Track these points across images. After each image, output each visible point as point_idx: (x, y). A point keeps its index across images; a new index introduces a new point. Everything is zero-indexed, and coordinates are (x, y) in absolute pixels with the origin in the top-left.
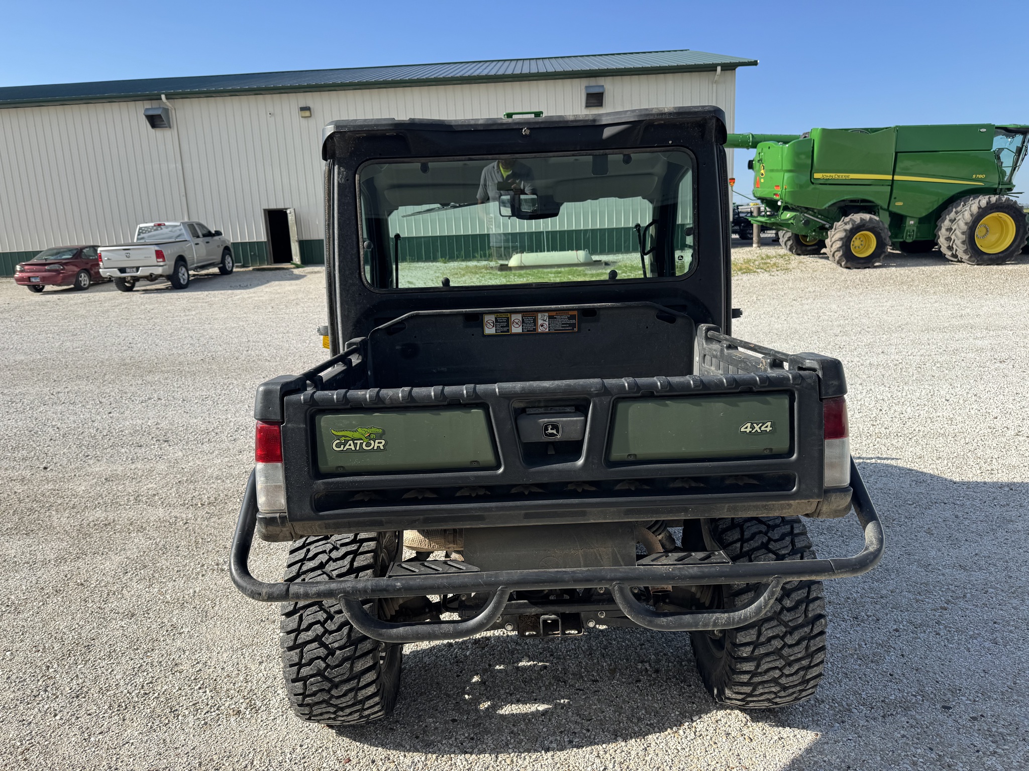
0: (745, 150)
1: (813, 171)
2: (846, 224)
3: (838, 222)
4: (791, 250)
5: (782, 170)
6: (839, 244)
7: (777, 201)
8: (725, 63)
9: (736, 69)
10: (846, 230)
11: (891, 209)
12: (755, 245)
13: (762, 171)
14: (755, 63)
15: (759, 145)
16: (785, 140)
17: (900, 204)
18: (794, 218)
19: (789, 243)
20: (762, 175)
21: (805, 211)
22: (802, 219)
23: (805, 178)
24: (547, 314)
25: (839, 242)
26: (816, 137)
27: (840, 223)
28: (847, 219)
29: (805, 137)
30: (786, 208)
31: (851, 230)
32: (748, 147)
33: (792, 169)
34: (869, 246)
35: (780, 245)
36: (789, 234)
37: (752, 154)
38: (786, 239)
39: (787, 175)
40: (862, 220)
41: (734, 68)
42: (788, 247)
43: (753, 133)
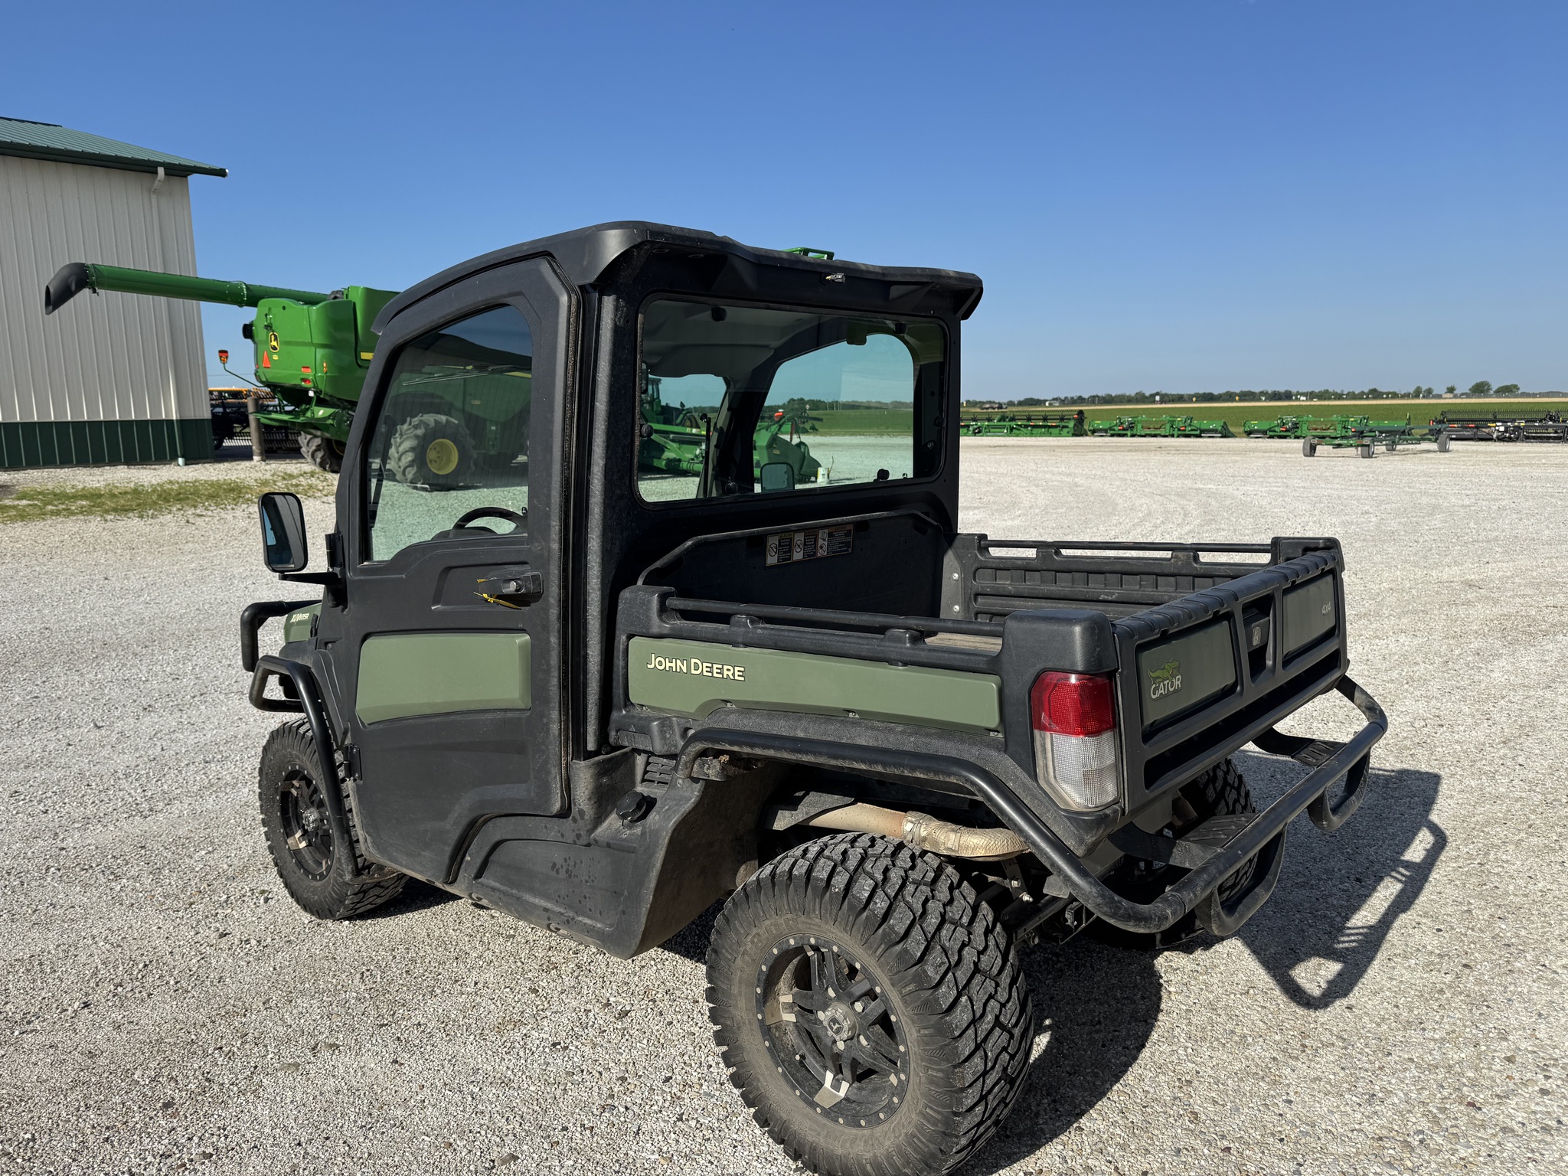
0: (235, 307)
1: (358, 349)
2: (416, 427)
3: (403, 424)
4: (322, 465)
5: (311, 344)
6: (410, 457)
7: (307, 390)
8: (170, 164)
9: (189, 177)
10: (417, 437)
11: (468, 409)
12: (256, 458)
13: (274, 343)
14: (222, 173)
15: (261, 302)
16: (310, 300)
17: (477, 402)
18: (332, 416)
19: (320, 455)
20: (274, 348)
21: (349, 407)
22: (345, 418)
23: (349, 358)
24: (826, 531)
25: (410, 454)
26: (357, 298)
27: (405, 426)
28: (416, 421)
29: (335, 298)
30: (321, 402)
31: (425, 435)
32: (241, 304)
33: (327, 342)
34: (449, 461)
35: (303, 457)
36: (317, 441)
37: (249, 314)
38: (314, 448)
39: (320, 352)
40: (436, 422)
41: (185, 173)
42: (318, 460)
43: (247, 283)
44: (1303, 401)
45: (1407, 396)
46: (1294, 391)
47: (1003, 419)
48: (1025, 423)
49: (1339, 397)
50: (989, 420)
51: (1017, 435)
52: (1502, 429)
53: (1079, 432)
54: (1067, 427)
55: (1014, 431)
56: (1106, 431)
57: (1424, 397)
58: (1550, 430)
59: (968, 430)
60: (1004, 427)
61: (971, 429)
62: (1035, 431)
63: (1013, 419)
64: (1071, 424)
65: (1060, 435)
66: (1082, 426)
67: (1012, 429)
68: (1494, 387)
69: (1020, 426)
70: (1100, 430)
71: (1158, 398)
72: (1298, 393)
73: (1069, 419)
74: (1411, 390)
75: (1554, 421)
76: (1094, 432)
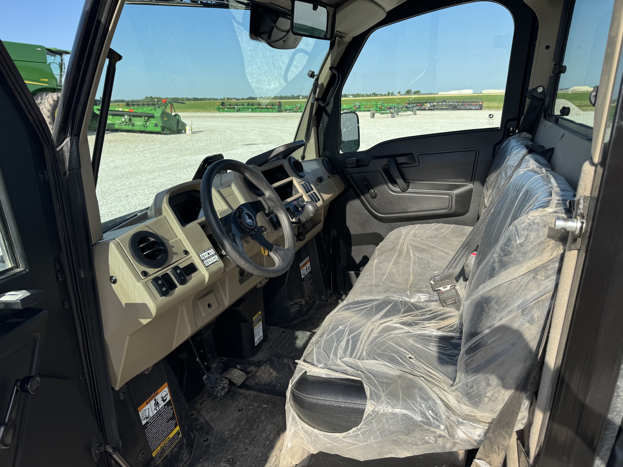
44: (351, 97)
45: (385, 95)
46: (347, 94)
47: (248, 105)
48: (258, 106)
49: (363, 96)
50: (243, 105)
51: (255, 112)
52: (429, 106)
53: (280, 111)
54: (275, 108)
55: (254, 110)
56: (290, 110)
57: (391, 95)
58: (444, 106)
59: (234, 110)
60: (249, 108)
61: (236, 109)
62: (262, 110)
63: (252, 105)
64: (277, 107)
65: (272, 112)
66: (281, 108)
67: (253, 109)
68: (413, 91)
69: (256, 108)
70: (288, 110)
71: (301, 97)
72: (349, 95)
73: (276, 105)
74: (387, 93)
75: (446, 103)
76: (285, 110)
